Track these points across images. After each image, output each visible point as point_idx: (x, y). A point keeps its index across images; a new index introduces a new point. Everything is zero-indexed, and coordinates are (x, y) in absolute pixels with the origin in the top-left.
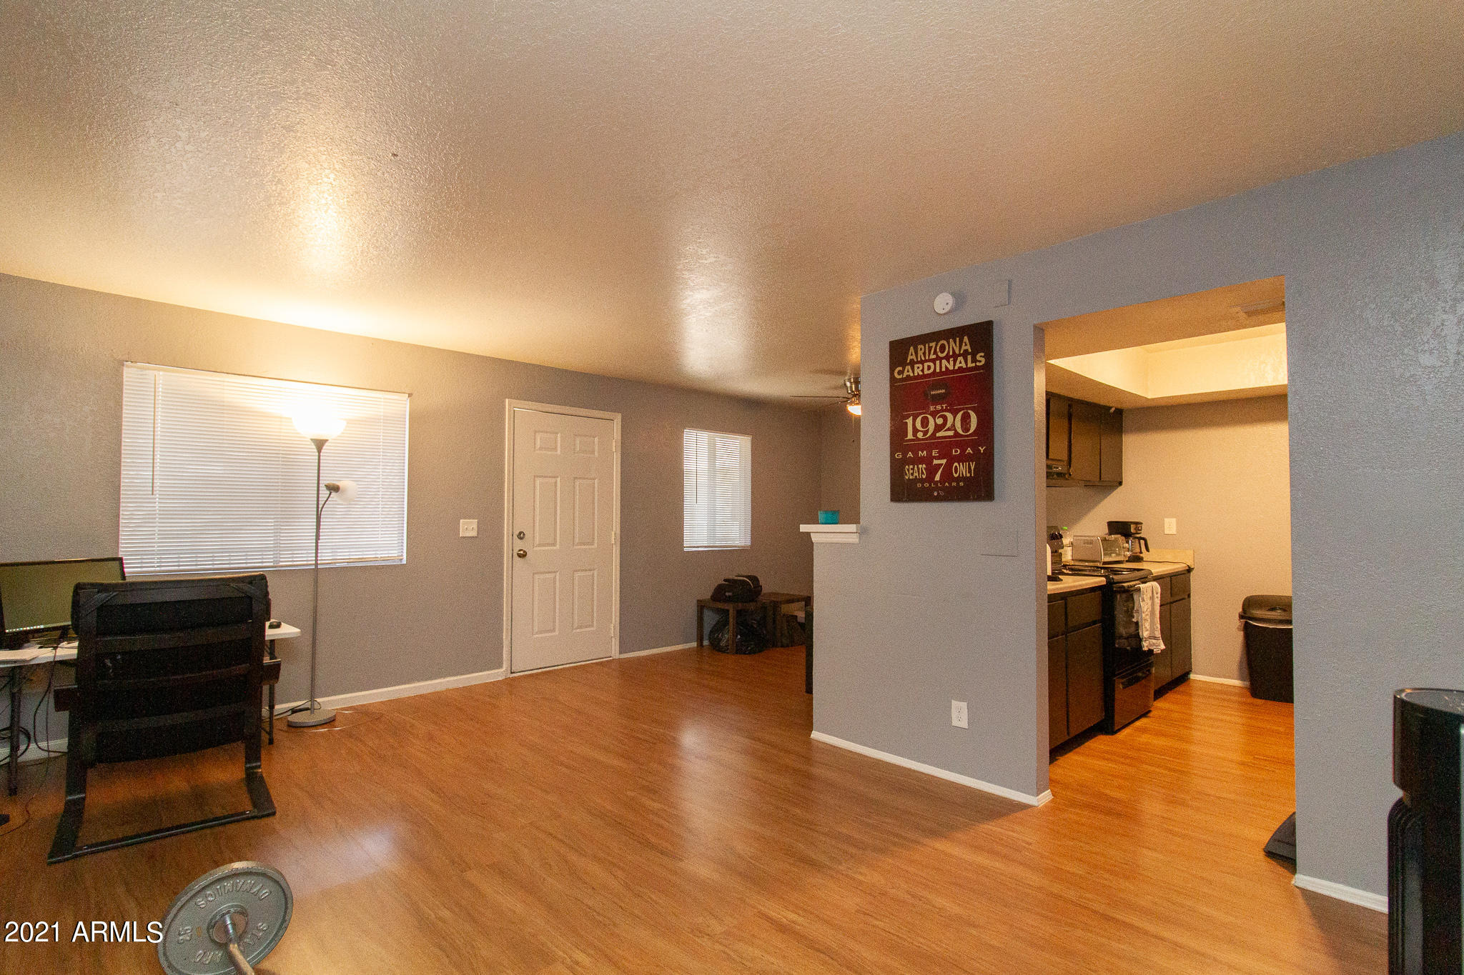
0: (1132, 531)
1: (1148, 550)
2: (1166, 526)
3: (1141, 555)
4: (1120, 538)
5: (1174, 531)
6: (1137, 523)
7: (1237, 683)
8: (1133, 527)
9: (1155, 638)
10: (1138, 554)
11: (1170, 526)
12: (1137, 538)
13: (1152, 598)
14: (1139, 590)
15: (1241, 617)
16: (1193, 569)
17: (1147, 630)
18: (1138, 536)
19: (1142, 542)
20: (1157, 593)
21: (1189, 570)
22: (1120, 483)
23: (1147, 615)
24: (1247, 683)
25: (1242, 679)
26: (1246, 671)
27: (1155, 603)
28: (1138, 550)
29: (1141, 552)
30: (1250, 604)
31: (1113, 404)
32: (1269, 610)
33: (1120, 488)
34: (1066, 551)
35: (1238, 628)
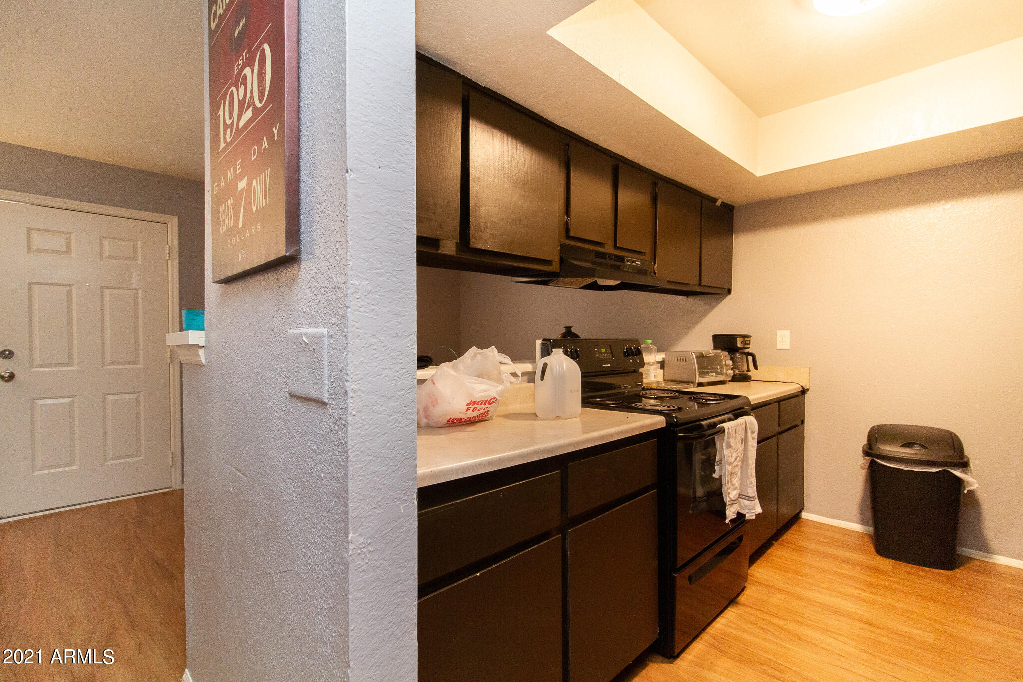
0: (738, 345)
1: (756, 367)
2: (779, 339)
3: (749, 373)
4: (724, 355)
5: (787, 346)
6: (744, 336)
7: (857, 527)
8: (739, 340)
9: (748, 498)
10: (746, 372)
11: (783, 339)
12: (744, 353)
13: (745, 441)
14: (722, 431)
15: (866, 453)
16: (808, 390)
17: (736, 488)
18: (747, 351)
19: (750, 358)
20: (753, 433)
21: (804, 391)
22: (729, 291)
23: (737, 466)
24: (870, 530)
25: (863, 523)
26: (869, 514)
27: (750, 448)
28: (745, 368)
29: (748, 370)
30: (877, 435)
31: (722, 196)
32: (903, 446)
33: (729, 297)
34: (648, 370)
35: (861, 468)
